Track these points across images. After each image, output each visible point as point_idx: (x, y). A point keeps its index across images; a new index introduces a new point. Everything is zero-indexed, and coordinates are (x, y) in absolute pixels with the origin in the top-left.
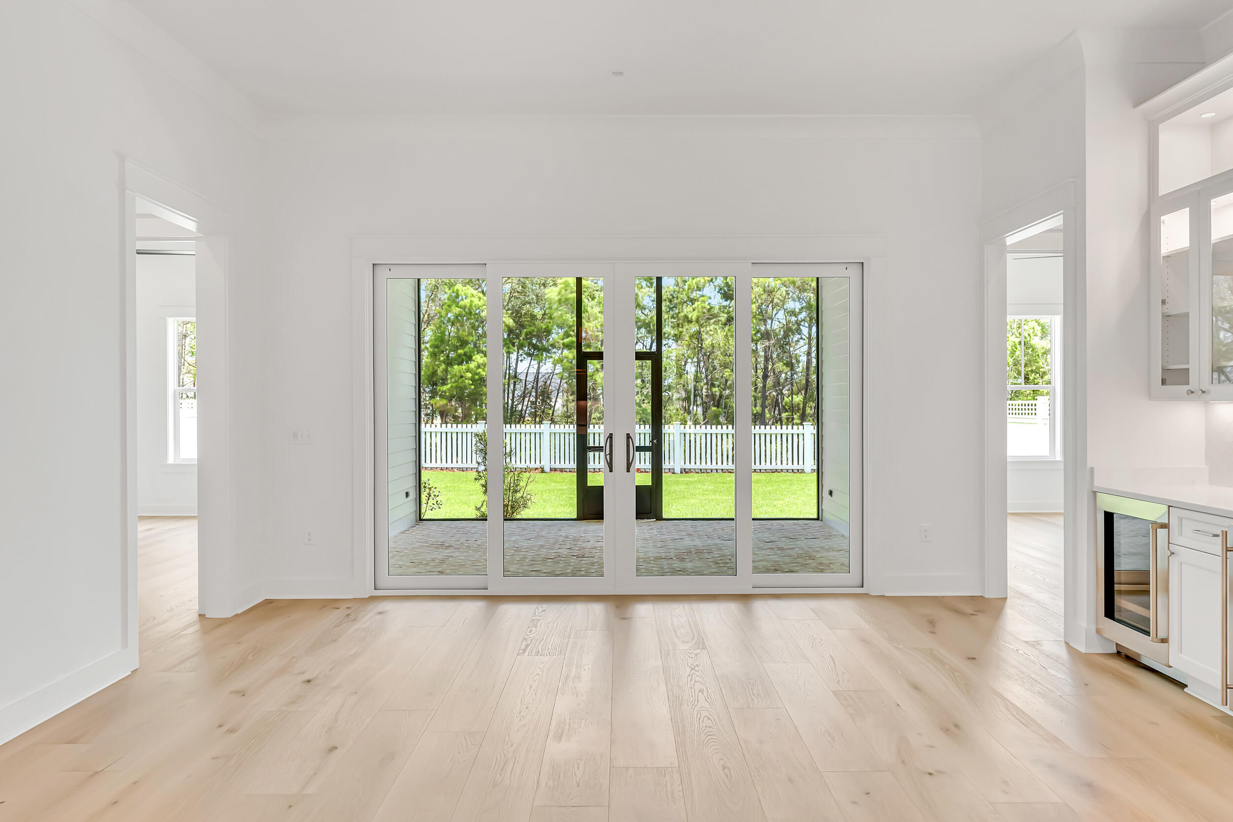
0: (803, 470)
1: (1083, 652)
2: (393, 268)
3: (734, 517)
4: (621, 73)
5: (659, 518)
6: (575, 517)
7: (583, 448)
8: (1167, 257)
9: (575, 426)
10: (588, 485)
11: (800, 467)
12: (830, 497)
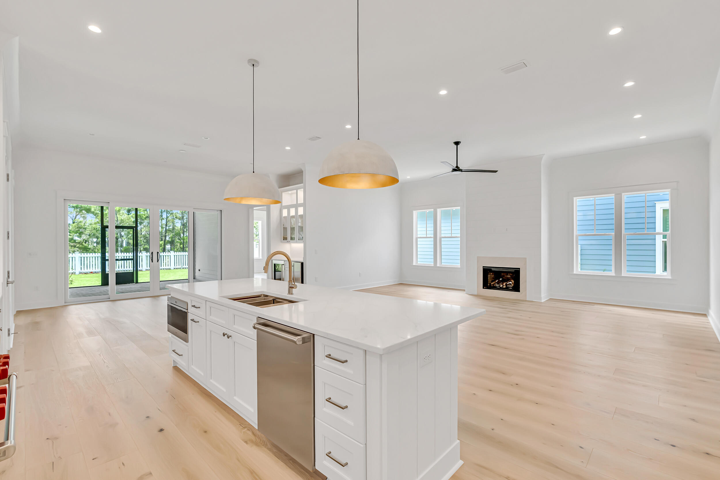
0: (170, 269)
5: (137, 283)
6: (100, 285)
7: (104, 260)
8: (284, 217)
9: (100, 252)
11: (169, 267)
12: (199, 271)
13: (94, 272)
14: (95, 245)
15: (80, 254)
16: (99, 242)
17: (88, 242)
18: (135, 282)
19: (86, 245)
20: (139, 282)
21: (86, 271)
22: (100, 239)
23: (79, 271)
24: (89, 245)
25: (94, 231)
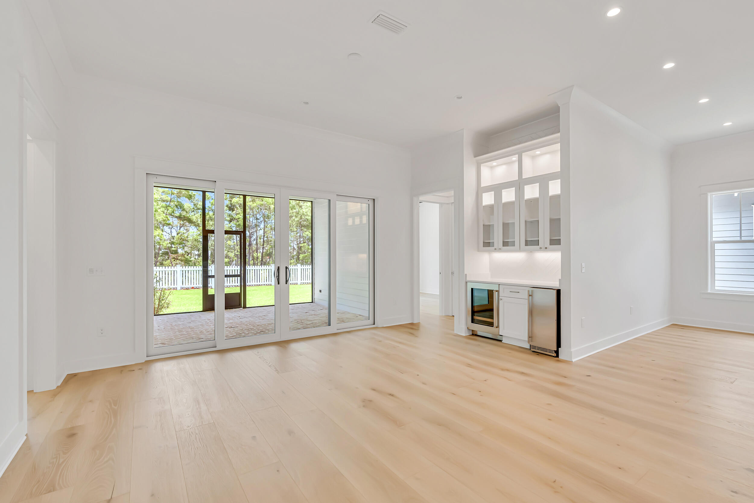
1: (464, 335)
2: (158, 177)
3: (274, 305)
4: (308, 103)
5: (245, 307)
6: (202, 310)
7: (206, 277)
8: (484, 207)
9: (202, 267)
10: (209, 294)
12: (320, 293)
13: (195, 288)
14: (197, 257)
15: (182, 267)
16: (200, 254)
17: (191, 255)
18: (242, 306)
19: (188, 257)
20: (247, 306)
21: (187, 286)
22: (201, 251)
23: (181, 286)
24: (191, 257)
25: (196, 243)
